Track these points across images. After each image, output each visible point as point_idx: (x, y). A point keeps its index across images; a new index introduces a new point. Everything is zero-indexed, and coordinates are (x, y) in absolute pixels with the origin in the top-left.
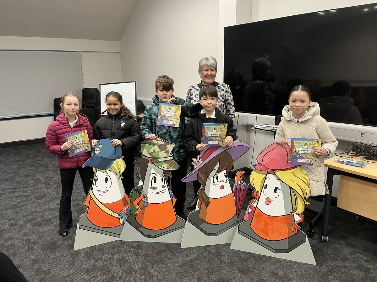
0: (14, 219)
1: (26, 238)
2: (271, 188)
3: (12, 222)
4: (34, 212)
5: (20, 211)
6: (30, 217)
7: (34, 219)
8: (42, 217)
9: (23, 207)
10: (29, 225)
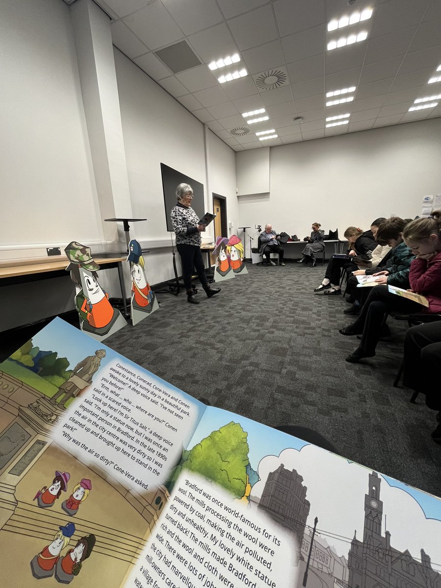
0: (324, 336)
1: (320, 318)
2: (233, 251)
3: (326, 333)
4: (301, 335)
5: (314, 342)
6: (307, 331)
7: (305, 328)
8: (297, 327)
9: (308, 346)
10: (313, 325)
